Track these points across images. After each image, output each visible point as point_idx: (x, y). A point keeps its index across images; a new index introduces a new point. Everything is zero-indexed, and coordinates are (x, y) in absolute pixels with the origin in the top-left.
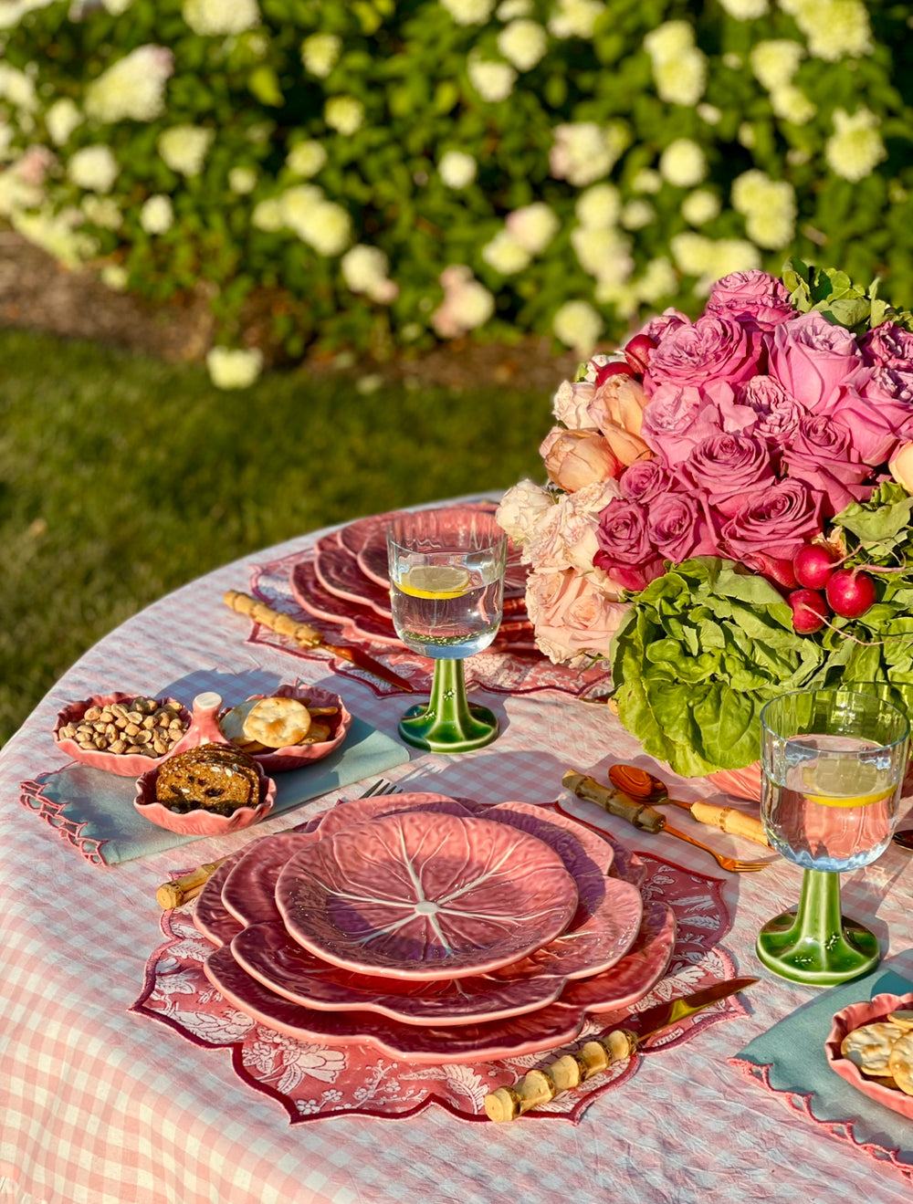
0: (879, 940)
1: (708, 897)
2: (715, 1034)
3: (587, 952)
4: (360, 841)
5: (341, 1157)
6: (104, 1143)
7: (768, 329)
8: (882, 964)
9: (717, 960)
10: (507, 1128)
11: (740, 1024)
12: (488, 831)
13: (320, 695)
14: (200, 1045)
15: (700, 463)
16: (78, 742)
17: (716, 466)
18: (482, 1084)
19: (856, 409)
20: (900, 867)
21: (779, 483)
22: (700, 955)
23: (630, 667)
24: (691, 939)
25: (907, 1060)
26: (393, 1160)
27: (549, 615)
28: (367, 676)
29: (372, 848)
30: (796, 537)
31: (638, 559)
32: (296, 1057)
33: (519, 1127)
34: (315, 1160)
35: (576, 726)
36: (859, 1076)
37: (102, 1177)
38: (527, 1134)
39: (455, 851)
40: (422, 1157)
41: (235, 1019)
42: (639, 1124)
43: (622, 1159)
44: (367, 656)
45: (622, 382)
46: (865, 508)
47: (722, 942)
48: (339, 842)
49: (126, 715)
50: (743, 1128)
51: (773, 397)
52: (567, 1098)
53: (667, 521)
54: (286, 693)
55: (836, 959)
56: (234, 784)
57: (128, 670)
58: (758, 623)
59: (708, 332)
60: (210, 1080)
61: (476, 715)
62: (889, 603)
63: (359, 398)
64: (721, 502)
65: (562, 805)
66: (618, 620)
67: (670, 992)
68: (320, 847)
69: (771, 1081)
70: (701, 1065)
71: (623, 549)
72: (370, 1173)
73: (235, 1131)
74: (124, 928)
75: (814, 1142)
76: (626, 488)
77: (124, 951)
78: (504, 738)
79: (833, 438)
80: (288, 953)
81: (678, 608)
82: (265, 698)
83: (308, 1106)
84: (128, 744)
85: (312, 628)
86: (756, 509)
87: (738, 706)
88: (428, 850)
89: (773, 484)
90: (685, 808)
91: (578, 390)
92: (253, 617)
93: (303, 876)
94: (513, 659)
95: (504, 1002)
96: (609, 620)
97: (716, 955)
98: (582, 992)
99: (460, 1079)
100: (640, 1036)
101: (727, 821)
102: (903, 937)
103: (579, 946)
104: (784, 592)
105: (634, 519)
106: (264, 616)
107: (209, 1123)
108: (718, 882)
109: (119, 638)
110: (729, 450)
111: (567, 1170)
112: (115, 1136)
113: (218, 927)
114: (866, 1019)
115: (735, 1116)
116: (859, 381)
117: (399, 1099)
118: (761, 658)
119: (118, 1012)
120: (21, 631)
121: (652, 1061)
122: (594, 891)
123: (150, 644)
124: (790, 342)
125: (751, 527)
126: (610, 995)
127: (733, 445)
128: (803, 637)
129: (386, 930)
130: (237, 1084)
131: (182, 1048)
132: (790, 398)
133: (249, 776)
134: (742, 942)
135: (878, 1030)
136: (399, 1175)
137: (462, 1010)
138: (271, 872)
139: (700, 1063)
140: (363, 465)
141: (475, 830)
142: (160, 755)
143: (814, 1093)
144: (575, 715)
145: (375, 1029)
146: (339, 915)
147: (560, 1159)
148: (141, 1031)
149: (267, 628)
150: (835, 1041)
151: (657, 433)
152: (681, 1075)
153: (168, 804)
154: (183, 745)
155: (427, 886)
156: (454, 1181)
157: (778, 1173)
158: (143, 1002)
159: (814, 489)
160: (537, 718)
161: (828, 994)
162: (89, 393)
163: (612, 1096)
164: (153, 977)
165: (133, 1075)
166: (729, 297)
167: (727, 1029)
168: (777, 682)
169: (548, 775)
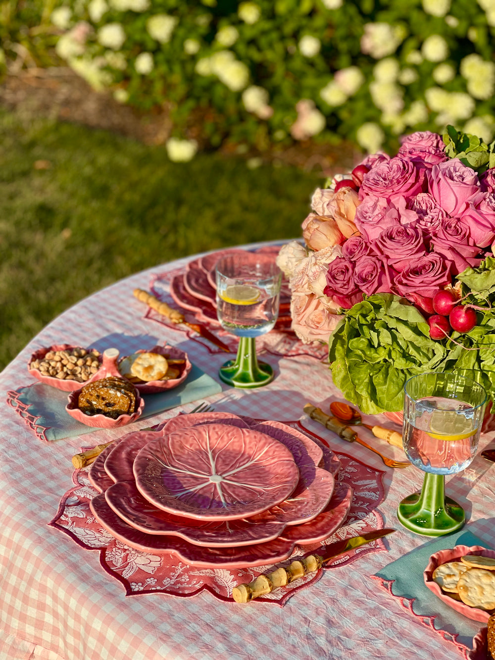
0: (465, 512)
1: (374, 481)
2: (367, 560)
3: (300, 510)
4: (184, 438)
5: (151, 617)
6: (28, 597)
7: (429, 167)
8: (466, 526)
9: (374, 517)
10: (244, 607)
11: (381, 555)
12: (255, 437)
13: (176, 352)
14: (84, 547)
15: (385, 241)
16: (40, 371)
17: (393, 243)
18: (234, 580)
19: (473, 216)
20: (484, 471)
21: (428, 255)
22: (365, 514)
23: (340, 351)
24: (362, 505)
25: (468, 585)
26: (179, 621)
27: (299, 318)
28: (206, 342)
29: (191, 442)
30: (435, 286)
31: (347, 292)
32: (135, 558)
33: (251, 606)
34: (137, 617)
35: (317, 377)
36: (440, 592)
37: (26, 615)
38: (255, 611)
39: (236, 447)
40: (195, 620)
41: (105, 534)
42: (317, 609)
43: (304, 629)
44: (207, 331)
45: (347, 192)
46: (476, 271)
47: (378, 508)
48: (173, 438)
49: (68, 357)
50: (374, 615)
51: (429, 206)
52: (279, 591)
53: (365, 272)
54: (157, 351)
55: (440, 522)
56: (121, 400)
57: (76, 330)
58: (410, 332)
59: (395, 167)
60: (86, 568)
61: (262, 368)
62: (484, 326)
63: (248, 171)
64: (395, 263)
65: (302, 423)
66: (335, 325)
67: (345, 535)
68: (162, 441)
69: (392, 590)
70: (356, 578)
71: (339, 286)
72: (166, 627)
73: (96, 597)
74: (52, 477)
75: (412, 627)
76: (345, 251)
77: (50, 490)
78: (277, 382)
79: (460, 231)
80: (136, 500)
81: (369, 320)
82: (146, 352)
83: (137, 586)
84: (67, 374)
85: (180, 313)
86: (414, 269)
87: (398, 377)
88: (221, 445)
89: (424, 255)
90: (369, 428)
91: (325, 194)
92: (148, 304)
93: (150, 457)
94: (287, 337)
95: (250, 536)
96: (330, 324)
97: (374, 515)
98: (295, 532)
99: (222, 577)
100: (324, 559)
101: (391, 438)
102: (480, 511)
103: (296, 506)
104: (426, 316)
105: (347, 269)
106: (154, 304)
107: (82, 592)
108: (382, 473)
109: (74, 312)
110: (401, 235)
111: (273, 633)
112: (34, 594)
113: (101, 482)
114: (450, 559)
115: (370, 608)
116: (477, 200)
117: (187, 586)
118: (412, 351)
119: (42, 526)
120: (51, 291)
121: (330, 574)
122: (309, 475)
123: (90, 316)
124: (440, 176)
125: (410, 279)
126: (310, 535)
127: (404, 233)
128: (435, 341)
129: (192, 490)
130: (101, 571)
131: (74, 548)
132: (438, 207)
133: (130, 397)
134: (390, 508)
135: (454, 566)
136: (181, 629)
137: (226, 539)
138: (133, 452)
139: (356, 576)
140: (246, 208)
141: (248, 436)
142: (84, 381)
143: (416, 598)
144: (317, 371)
145: (178, 546)
146: (167, 479)
147: (270, 626)
148: (53, 537)
149: (155, 310)
150: (430, 571)
151: (363, 222)
152: (343, 583)
153: (84, 410)
154: (97, 377)
155: (218, 466)
156: (210, 635)
157: (390, 643)
158: (56, 521)
159: (447, 259)
160: (296, 371)
161: (433, 541)
162: (102, 159)
163: (305, 592)
164: (64, 506)
165: (45, 562)
166: (412, 146)
167: (374, 558)
168: (420, 365)
169: (297, 405)
